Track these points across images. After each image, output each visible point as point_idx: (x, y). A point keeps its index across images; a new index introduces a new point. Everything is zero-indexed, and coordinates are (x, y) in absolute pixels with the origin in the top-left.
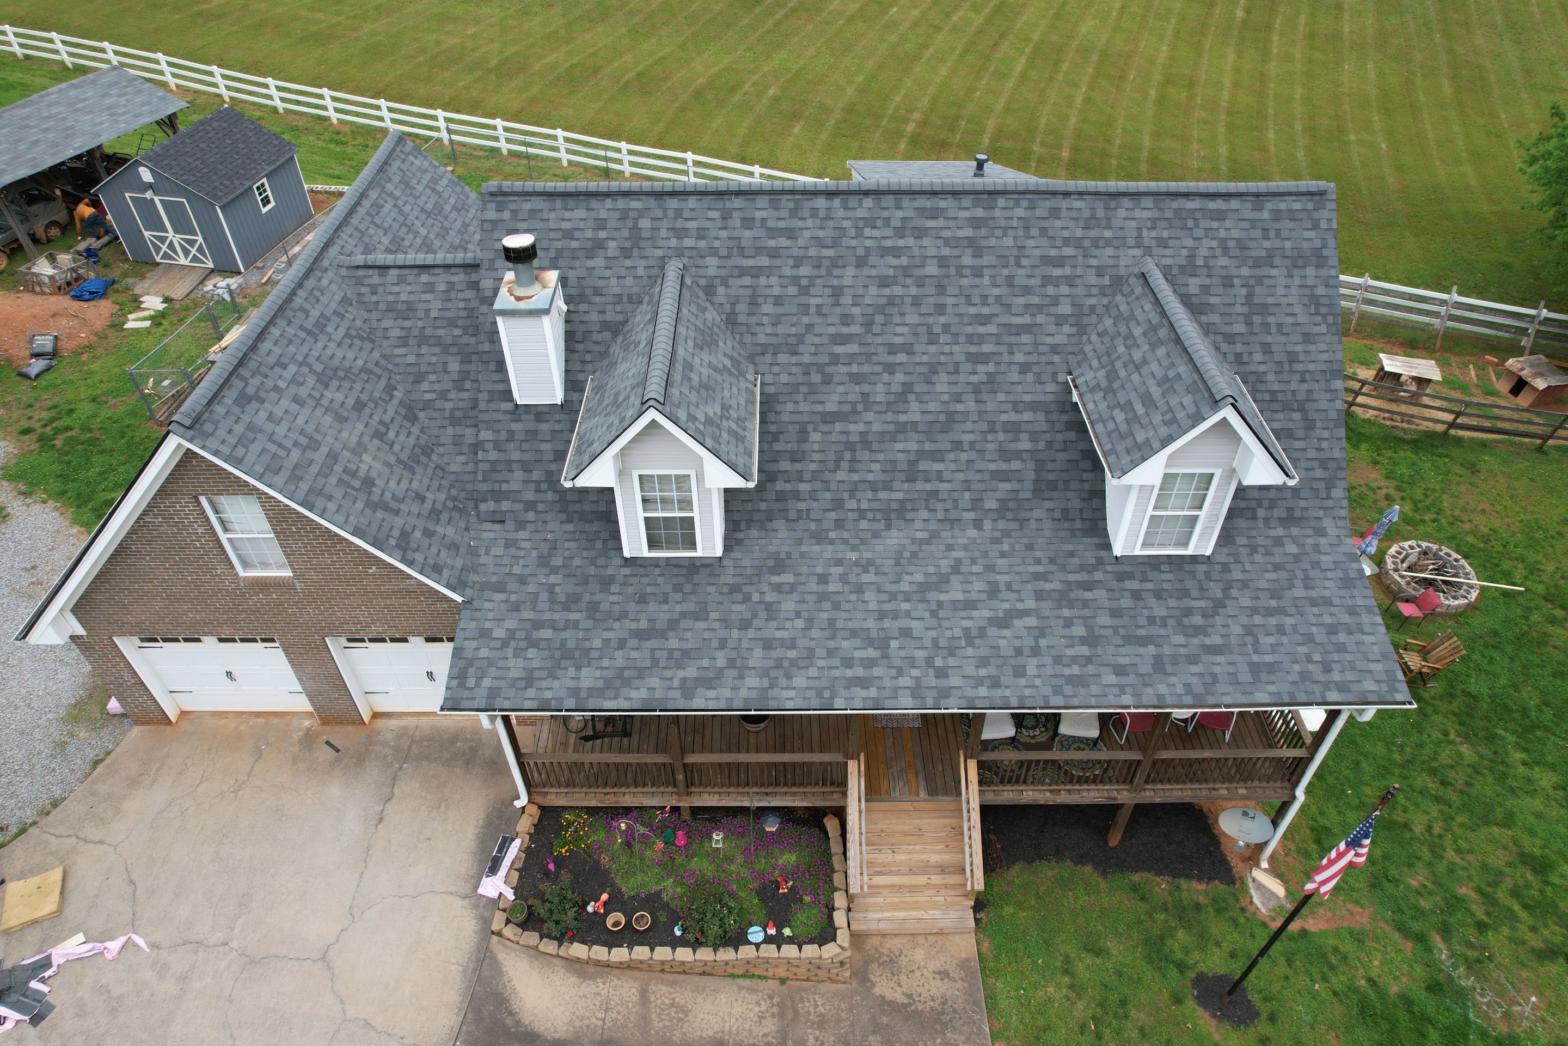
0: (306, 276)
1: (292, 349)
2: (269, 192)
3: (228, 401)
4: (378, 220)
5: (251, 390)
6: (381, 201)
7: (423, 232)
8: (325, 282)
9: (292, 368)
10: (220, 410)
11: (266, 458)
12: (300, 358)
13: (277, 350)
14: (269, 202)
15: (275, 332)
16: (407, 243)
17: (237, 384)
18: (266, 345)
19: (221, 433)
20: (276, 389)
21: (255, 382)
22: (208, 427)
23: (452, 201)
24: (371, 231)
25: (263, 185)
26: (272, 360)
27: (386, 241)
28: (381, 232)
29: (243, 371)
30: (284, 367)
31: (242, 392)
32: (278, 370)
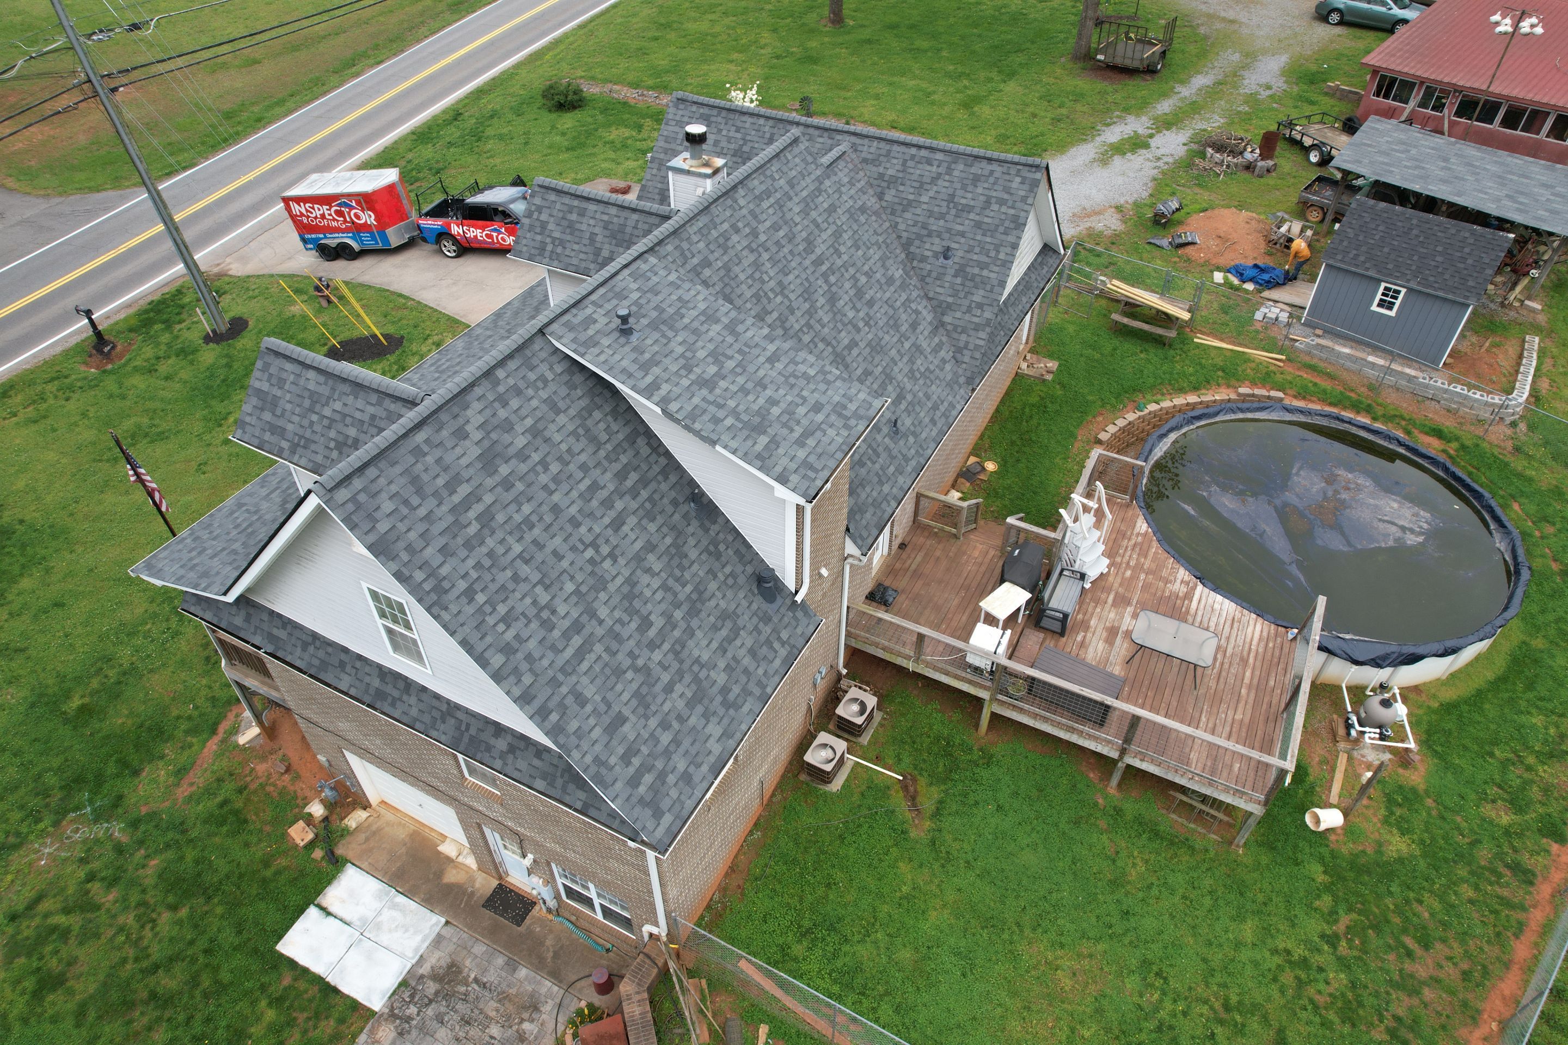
0: (817, 128)
1: (753, 133)
2: (1398, 302)
3: (702, 111)
4: (910, 163)
5: (713, 119)
6: (936, 163)
7: (924, 199)
8: (821, 140)
9: (739, 135)
10: (694, 108)
11: (673, 135)
12: (748, 138)
13: (747, 125)
14: (1390, 308)
15: (762, 121)
16: (901, 188)
17: (715, 112)
18: (749, 120)
19: (680, 112)
20: (720, 131)
21: (719, 119)
22: (681, 106)
23: (986, 220)
24: (895, 161)
25: (1398, 292)
26: (739, 124)
27: (890, 172)
28: (899, 167)
29: (724, 113)
30: (737, 131)
31: (711, 116)
32: (733, 129)
